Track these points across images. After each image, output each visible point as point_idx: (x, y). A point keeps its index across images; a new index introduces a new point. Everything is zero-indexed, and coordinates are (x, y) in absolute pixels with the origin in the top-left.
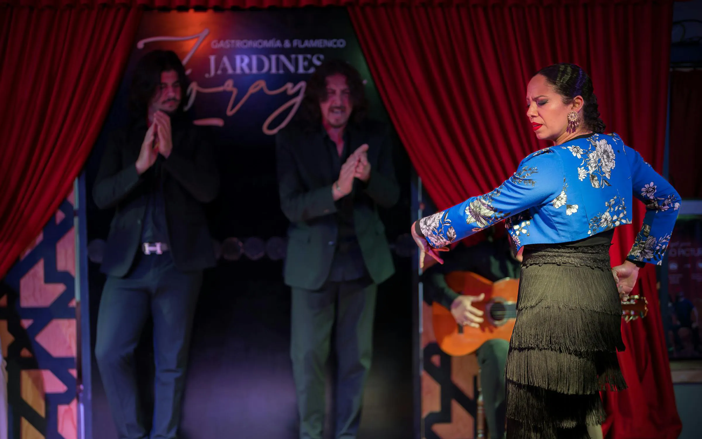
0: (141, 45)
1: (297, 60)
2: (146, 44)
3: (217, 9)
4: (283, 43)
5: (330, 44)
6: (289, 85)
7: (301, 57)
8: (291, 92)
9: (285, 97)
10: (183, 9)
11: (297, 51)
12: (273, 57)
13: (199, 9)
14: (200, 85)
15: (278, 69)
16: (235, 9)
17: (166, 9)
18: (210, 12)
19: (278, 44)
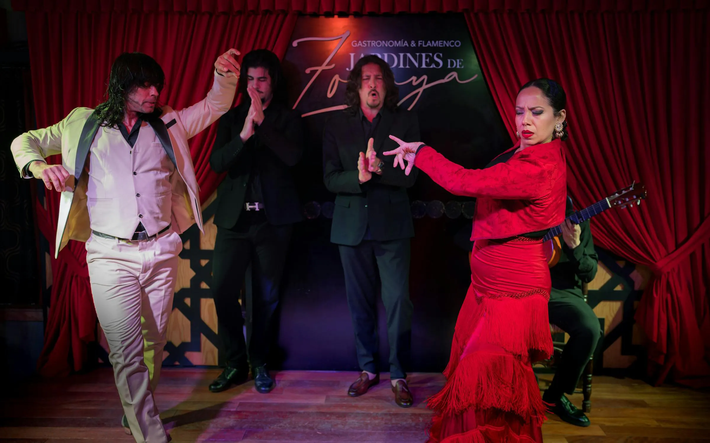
0: (295, 44)
1: (421, 57)
2: (299, 43)
3: (357, 15)
4: (409, 43)
5: (448, 44)
6: (414, 78)
7: (424, 55)
8: (414, 84)
9: (411, 87)
10: (330, 15)
11: (422, 50)
12: (402, 55)
13: (342, 15)
14: (340, 77)
15: (405, 64)
16: (371, 14)
17: (316, 15)
18: (351, 17)
19: (406, 44)
